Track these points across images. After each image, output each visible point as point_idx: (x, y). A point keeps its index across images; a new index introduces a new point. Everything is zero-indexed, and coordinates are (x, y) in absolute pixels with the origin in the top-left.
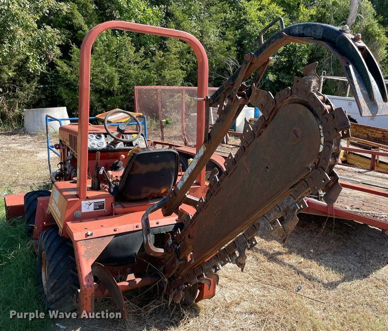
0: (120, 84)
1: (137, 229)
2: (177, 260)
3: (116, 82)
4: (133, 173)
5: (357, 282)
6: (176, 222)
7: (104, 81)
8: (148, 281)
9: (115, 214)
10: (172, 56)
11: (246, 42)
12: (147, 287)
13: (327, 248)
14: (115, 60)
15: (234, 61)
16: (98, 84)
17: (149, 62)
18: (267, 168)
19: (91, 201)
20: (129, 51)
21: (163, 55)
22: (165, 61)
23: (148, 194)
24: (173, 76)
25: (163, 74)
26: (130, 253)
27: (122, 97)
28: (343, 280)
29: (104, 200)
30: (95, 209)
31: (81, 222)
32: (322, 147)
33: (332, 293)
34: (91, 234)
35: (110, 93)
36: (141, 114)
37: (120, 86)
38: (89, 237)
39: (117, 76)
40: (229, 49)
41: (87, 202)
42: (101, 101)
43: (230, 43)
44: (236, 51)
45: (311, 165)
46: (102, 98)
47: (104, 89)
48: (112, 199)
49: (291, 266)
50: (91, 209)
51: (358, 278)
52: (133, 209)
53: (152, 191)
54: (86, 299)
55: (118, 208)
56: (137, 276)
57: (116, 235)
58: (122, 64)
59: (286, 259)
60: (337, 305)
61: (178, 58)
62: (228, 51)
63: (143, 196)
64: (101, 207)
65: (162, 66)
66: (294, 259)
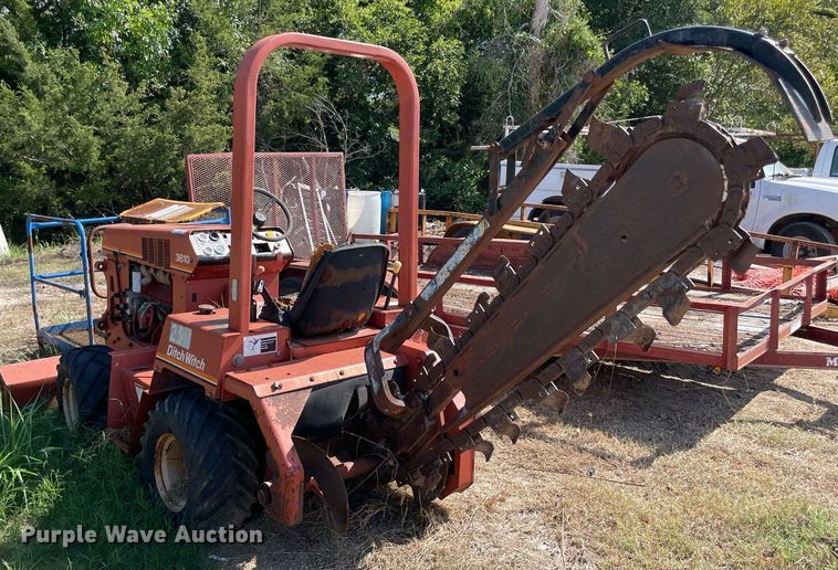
0: (102, 157)
1: (341, 377)
2: (426, 419)
3: (95, 155)
4: (323, 285)
5: (679, 456)
6: (395, 366)
7: (65, 152)
8: (365, 466)
9: (294, 358)
10: (204, 97)
11: (343, 66)
12: (363, 476)
13: (609, 411)
14: (88, 110)
15: (326, 103)
16: (55, 160)
17: (157, 112)
18: (624, 237)
19: (257, 337)
20: (116, 90)
21: (186, 96)
22: (190, 108)
23: (340, 323)
24: (207, 137)
25: (187, 134)
26: (334, 419)
27: (105, 183)
28: (658, 453)
29: (275, 334)
30: (262, 351)
31: (248, 371)
32: (725, 195)
33: (647, 474)
34: (280, 387)
35: (79, 178)
36: (221, 204)
37: (103, 163)
38: (277, 392)
39: (96, 142)
40: (313, 81)
41: (251, 338)
42: (60, 194)
43: (316, 70)
44: (328, 85)
45: (708, 222)
46: (63, 189)
47: (67, 170)
48: (286, 332)
49: (564, 442)
50: (257, 351)
51: (680, 448)
52: (318, 348)
53: (347, 316)
54: (293, 491)
55: (296, 349)
56: (343, 460)
57: (315, 388)
58: (101, 117)
59: (549, 431)
60: (664, 488)
61: (215, 101)
62: (312, 85)
63: (333, 326)
64: (271, 346)
65: (182, 118)
66: (562, 431)
